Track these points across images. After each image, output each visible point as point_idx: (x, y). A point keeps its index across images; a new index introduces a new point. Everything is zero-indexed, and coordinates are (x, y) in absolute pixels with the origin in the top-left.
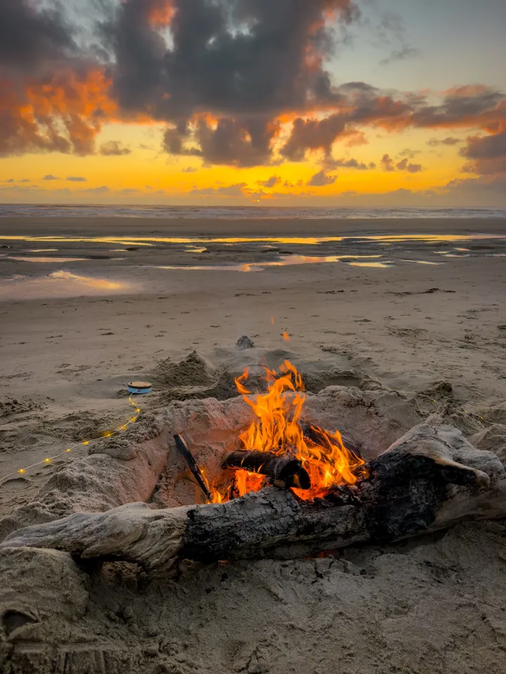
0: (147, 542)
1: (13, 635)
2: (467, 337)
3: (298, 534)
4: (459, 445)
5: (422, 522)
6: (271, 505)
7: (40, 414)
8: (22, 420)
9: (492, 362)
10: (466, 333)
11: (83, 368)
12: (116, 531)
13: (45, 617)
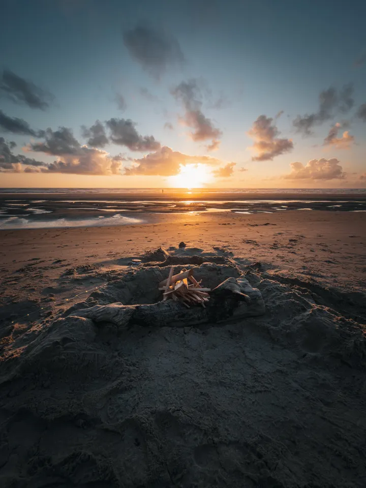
0: (119, 316)
1: (65, 346)
2: (274, 244)
3: (179, 317)
4: (246, 286)
5: (228, 315)
6: (169, 306)
7: (97, 271)
8: (90, 273)
9: (281, 254)
10: (274, 242)
11: (117, 253)
12: (108, 312)
13: (78, 341)
